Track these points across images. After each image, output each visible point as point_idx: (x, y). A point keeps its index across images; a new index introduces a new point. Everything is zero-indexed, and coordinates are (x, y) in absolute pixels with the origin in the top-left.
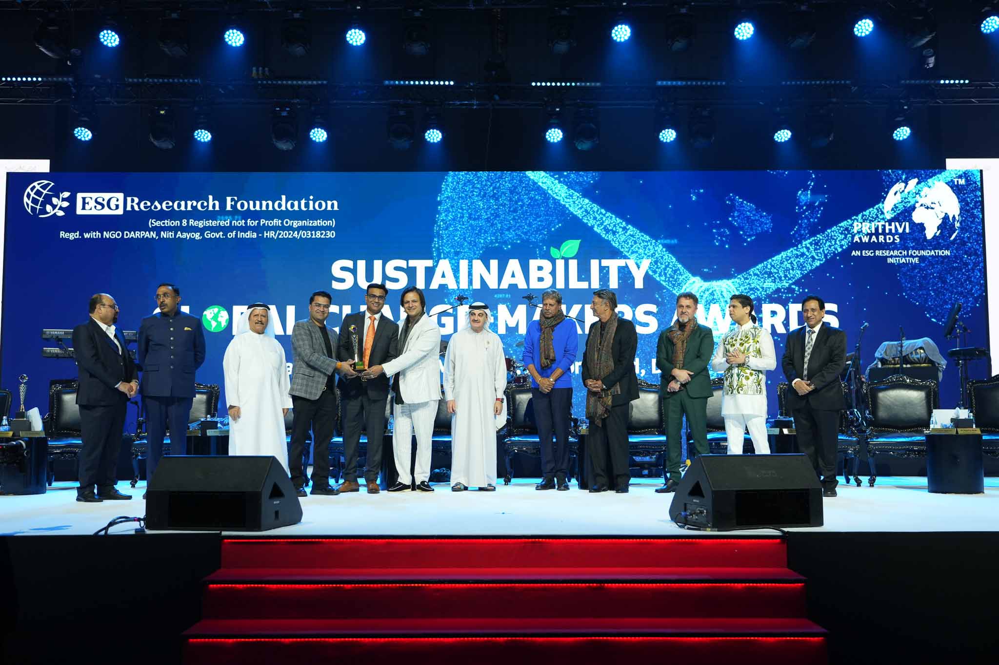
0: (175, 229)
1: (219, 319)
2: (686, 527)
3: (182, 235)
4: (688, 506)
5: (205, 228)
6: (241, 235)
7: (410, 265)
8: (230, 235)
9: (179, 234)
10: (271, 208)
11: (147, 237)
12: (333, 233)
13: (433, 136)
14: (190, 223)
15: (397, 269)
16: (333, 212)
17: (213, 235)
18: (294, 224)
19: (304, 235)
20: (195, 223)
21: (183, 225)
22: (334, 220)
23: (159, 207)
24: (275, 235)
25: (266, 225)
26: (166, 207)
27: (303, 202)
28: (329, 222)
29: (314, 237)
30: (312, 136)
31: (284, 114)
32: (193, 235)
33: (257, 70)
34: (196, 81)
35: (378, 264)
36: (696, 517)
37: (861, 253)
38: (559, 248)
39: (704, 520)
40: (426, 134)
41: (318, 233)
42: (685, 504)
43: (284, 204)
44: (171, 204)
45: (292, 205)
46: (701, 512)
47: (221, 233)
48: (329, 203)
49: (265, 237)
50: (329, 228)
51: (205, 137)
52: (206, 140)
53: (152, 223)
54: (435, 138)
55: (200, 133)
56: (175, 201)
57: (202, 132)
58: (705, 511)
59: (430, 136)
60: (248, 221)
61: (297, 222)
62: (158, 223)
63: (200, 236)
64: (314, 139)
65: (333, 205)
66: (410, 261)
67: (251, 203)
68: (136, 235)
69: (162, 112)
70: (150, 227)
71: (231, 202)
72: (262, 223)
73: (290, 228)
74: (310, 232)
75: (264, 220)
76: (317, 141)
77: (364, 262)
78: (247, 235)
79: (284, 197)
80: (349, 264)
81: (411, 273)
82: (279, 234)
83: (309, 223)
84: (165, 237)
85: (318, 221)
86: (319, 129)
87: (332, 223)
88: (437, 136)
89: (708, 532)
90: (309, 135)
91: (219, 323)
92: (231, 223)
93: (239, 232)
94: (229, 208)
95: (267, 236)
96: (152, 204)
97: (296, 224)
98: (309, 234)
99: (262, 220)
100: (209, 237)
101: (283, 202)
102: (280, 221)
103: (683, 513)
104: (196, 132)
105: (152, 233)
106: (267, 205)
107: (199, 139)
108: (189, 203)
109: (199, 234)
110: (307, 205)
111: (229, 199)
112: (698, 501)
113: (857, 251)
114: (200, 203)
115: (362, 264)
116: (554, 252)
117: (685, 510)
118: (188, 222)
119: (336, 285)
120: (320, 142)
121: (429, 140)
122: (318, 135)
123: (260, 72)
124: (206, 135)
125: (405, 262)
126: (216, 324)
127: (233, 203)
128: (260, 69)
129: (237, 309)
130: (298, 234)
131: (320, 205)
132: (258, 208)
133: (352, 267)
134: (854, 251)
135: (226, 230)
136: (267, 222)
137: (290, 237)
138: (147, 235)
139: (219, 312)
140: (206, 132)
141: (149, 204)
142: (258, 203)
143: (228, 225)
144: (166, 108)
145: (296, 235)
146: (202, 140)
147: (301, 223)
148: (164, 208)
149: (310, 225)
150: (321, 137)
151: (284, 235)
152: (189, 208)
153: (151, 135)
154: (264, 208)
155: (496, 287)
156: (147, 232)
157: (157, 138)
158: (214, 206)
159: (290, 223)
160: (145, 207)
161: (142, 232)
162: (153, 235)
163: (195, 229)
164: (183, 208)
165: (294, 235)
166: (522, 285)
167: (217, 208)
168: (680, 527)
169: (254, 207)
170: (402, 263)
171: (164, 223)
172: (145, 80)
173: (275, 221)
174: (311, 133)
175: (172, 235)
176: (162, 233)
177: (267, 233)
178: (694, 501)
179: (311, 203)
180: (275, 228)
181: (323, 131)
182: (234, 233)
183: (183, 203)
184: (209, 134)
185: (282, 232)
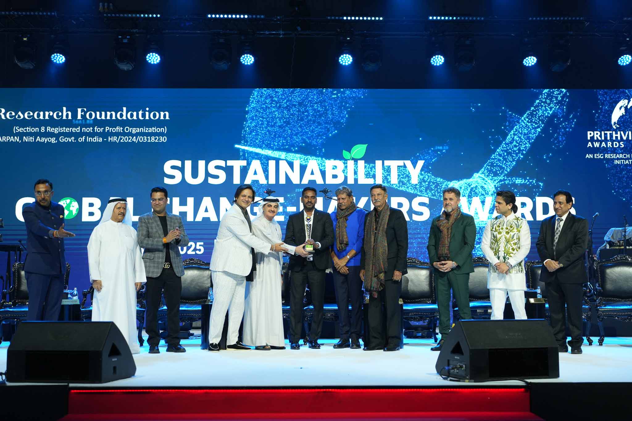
0: (35, 135)
1: (71, 208)
2: (449, 379)
3: (41, 139)
4: (451, 362)
5: (60, 134)
6: (89, 139)
7: (228, 165)
8: (80, 140)
9: (38, 139)
10: (114, 118)
11: (12, 141)
12: (165, 138)
13: (247, 59)
14: (48, 129)
15: (217, 167)
16: (165, 120)
17: (66, 140)
18: (133, 131)
19: (141, 140)
20: (52, 130)
21: (42, 131)
22: (165, 127)
23: (22, 117)
24: (117, 140)
25: (110, 131)
26: (28, 117)
27: (140, 113)
28: (161, 129)
29: (149, 141)
30: (148, 59)
31: (125, 41)
32: (50, 140)
33: (103, 6)
34: (53, 14)
35: (201, 164)
36: (457, 371)
37: (594, 156)
38: (349, 151)
39: (463, 374)
40: (242, 58)
41: (153, 138)
42: (448, 361)
43: (125, 115)
44: (32, 114)
45: (132, 116)
46: (461, 367)
47: (73, 138)
48: (162, 113)
49: (109, 141)
50: (162, 134)
51: (60, 60)
52: (61, 62)
53: (16, 130)
54: (249, 61)
55: (56, 56)
56: (35, 113)
57: (57, 56)
58: (464, 366)
59: (244, 59)
60: (96, 128)
61: (135, 129)
62: (21, 130)
63: (55, 140)
64: (149, 61)
65: (165, 116)
66: (228, 161)
67: (98, 113)
68: (3, 139)
69: (25, 39)
70: (15, 132)
71: (82, 112)
72: (106, 130)
73: (130, 134)
74: (146, 137)
75: (108, 128)
76: (152, 63)
77: (190, 161)
78: (95, 140)
79: (125, 109)
80: (178, 163)
81: (229, 171)
82: (121, 139)
83: (146, 130)
84: (27, 141)
85: (153, 128)
86: (154, 54)
87: (164, 130)
88: (250, 59)
89: (467, 383)
90: (146, 59)
91: (71, 212)
92: (81, 130)
93: (88, 137)
94: (79, 117)
95: (111, 140)
96: (16, 114)
97: (134, 130)
98: (145, 139)
99: (106, 127)
100: (63, 141)
101: (124, 113)
102: (121, 128)
103: (446, 368)
104: (53, 55)
105: (16, 137)
106: (111, 115)
107: (55, 61)
108: (47, 113)
109: (55, 138)
110: (144, 116)
111: (79, 110)
112: (458, 358)
113: (590, 155)
114: (55, 114)
115: (188, 164)
116: (345, 154)
117: (449, 365)
118: (46, 129)
119: (167, 181)
120: (154, 64)
121: (243, 62)
122: (153, 58)
123: (106, 7)
124: (61, 58)
125: (224, 162)
126: (68, 212)
127: (83, 113)
128: (106, 4)
129: (86, 201)
130: (136, 139)
131: (155, 116)
132: (103, 118)
133: (181, 166)
134: (587, 155)
135: (77, 135)
136: (111, 129)
137: (129, 141)
138: (12, 139)
139: (71, 202)
140: (61, 55)
141: (13, 114)
142: (103, 113)
143: (79, 131)
144: (28, 36)
145: (134, 139)
146: (58, 62)
147: (138, 130)
148: (26, 117)
149: (146, 131)
150: (155, 60)
151: (125, 139)
152: (47, 118)
153: (15, 58)
154: (108, 118)
155: (299, 183)
156: (12, 137)
157: (20, 60)
158: (67, 115)
159: (130, 129)
160: (10, 117)
161: (7, 137)
162: (17, 139)
163: (52, 135)
164: (41, 117)
165: (133, 140)
166: (320, 181)
167: (70, 118)
168: (444, 379)
169: (101, 116)
170: (222, 163)
171: (26, 130)
172: (11, 13)
173: (117, 128)
174: (147, 57)
175: (32, 139)
176: (24, 137)
177: (111, 138)
178: (456, 357)
179: (147, 113)
180: (117, 134)
181: (157, 55)
182: (84, 138)
183: (42, 113)
184: (63, 57)
185: (123, 137)
